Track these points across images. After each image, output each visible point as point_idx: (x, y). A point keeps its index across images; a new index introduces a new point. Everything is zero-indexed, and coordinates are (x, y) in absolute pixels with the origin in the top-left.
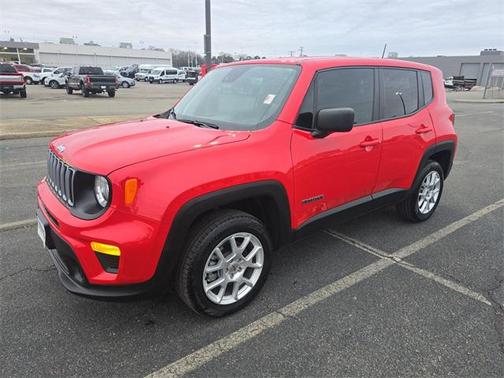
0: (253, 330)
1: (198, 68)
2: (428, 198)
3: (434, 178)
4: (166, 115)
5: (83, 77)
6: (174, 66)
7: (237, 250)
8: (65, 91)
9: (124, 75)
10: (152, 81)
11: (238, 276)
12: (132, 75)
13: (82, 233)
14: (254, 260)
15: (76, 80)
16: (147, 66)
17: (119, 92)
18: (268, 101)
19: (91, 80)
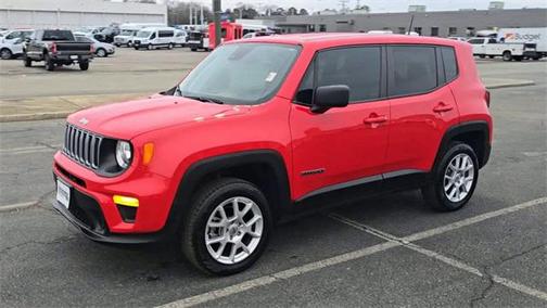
0: (245, 285)
1: (205, 26)
2: (458, 185)
3: (466, 163)
4: (171, 92)
5: (47, 44)
6: (170, 25)
7: (238, 214)
8: (21, 63)
9: (99, 38)
10: (138, 46)
11: (237, 239)
12: (109, 39)
13: (107, 188)
14: (253, 228)
15: (38, 47)
16: (132, 26)
17: (94, 63)
18: (270, 79)
19: (59, 48)
